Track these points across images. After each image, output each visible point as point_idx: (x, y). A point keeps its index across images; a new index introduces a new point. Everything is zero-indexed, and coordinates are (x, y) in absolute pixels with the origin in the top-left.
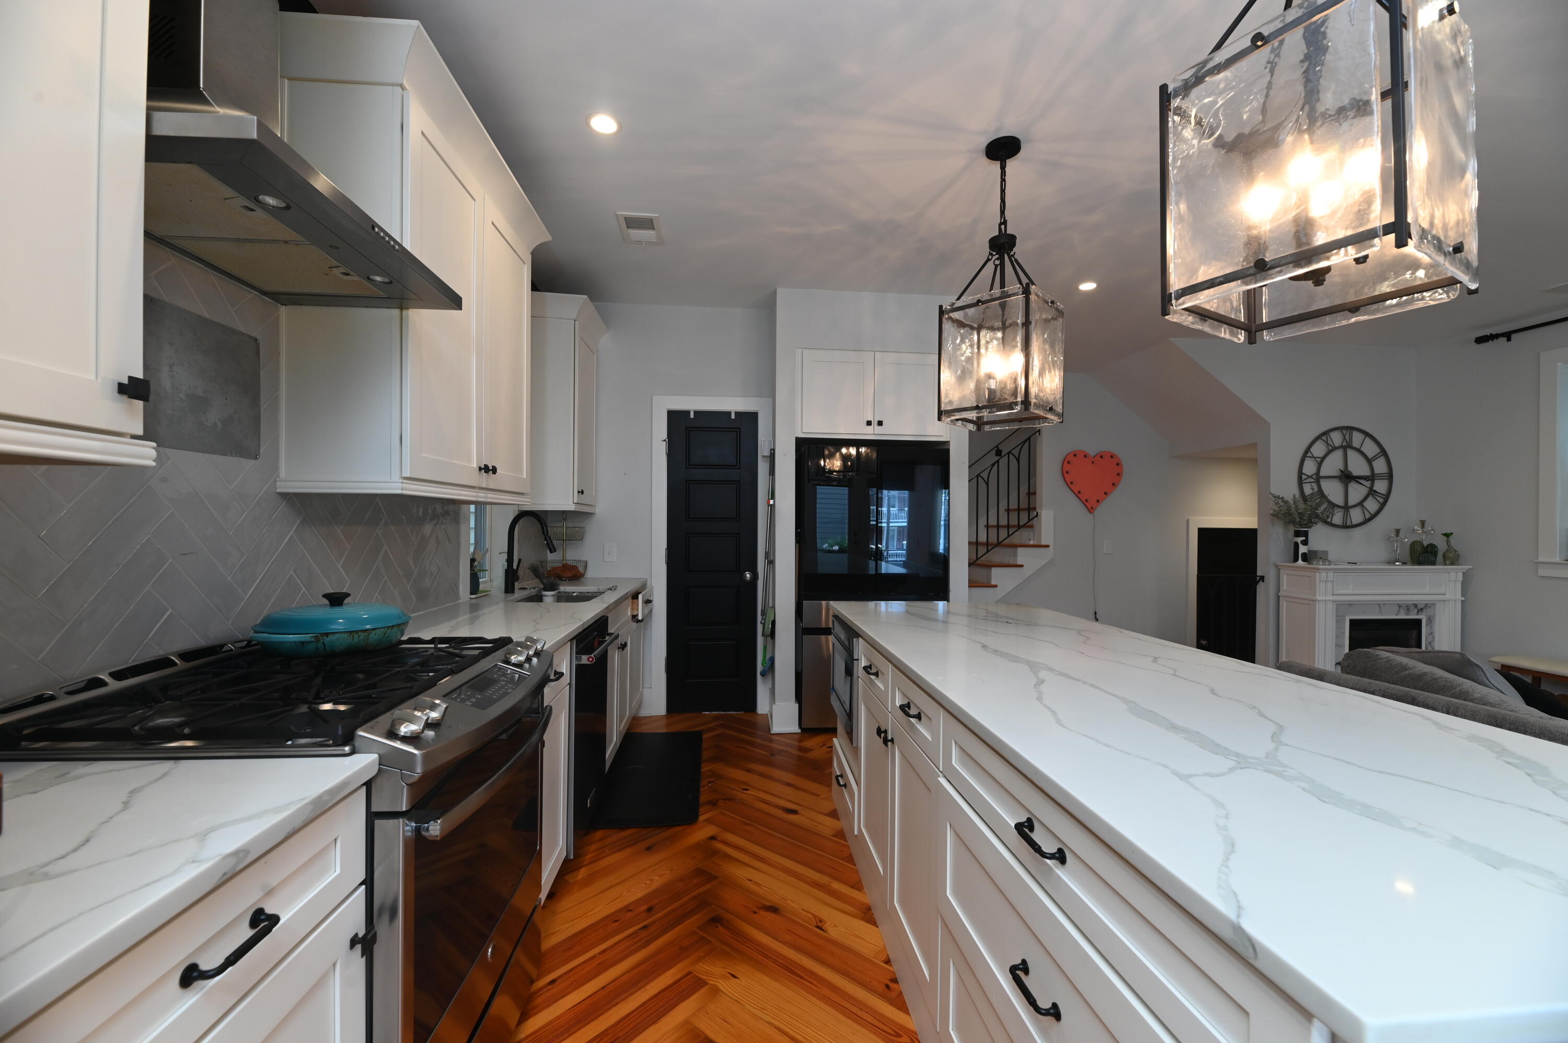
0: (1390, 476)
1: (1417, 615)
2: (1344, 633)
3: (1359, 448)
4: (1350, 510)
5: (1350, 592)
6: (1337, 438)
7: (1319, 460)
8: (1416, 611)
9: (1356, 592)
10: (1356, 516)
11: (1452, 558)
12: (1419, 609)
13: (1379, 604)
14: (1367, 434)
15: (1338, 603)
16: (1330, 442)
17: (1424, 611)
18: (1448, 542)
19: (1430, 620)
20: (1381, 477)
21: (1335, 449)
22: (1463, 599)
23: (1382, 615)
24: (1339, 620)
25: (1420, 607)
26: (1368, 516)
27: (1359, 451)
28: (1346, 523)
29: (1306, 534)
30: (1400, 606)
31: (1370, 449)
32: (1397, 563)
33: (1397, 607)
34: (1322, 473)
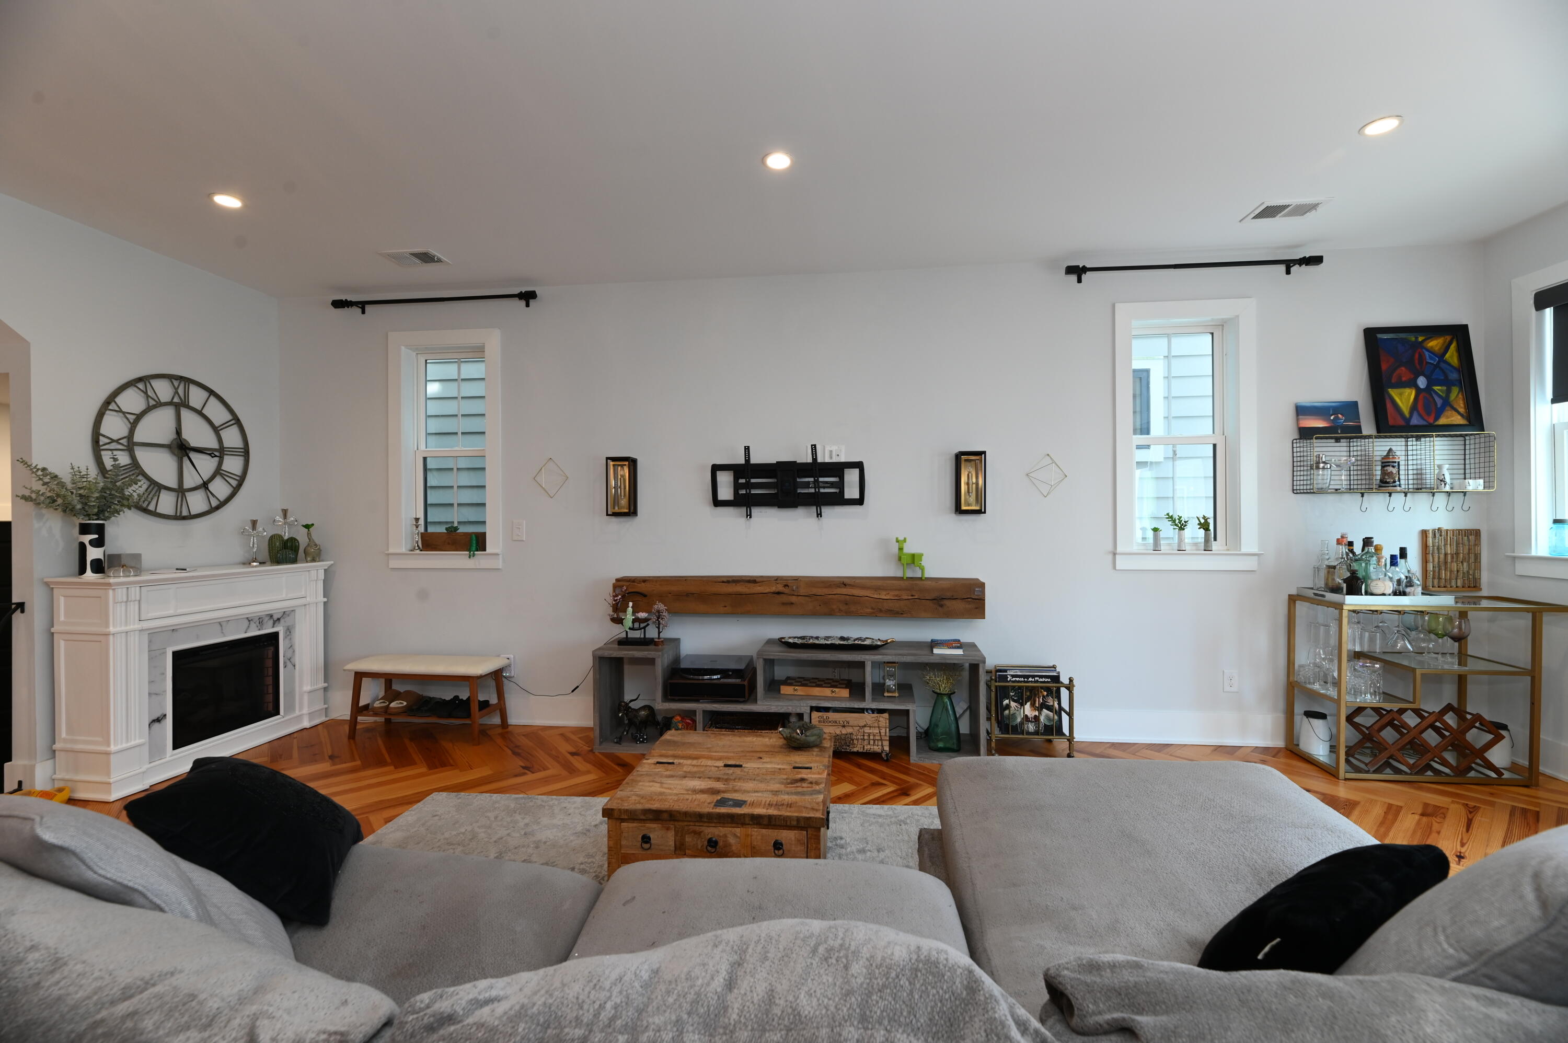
0: (245, 452)
1: (273, 627)
2: (163, 674)
3: (199, 409)
4: (187, 494)
5: (171, 612)
6: (163, 390)
7: (132, 418)
8: (271, 622)
9: (180, 611)
10: (197, 502)
11: (314, 554)
12: (275, 619)
13: (220, 623)
14: (211, 392)
15: (150, 632)
16: (150, 393)
17: (282, 620)
18: (309, 534)
19: (289, 631)
20: (233, 452)
21: (159, 404)
22: (325, 600)
23: (225, 636)
24: (154, 658)
25: (275, 617)
26: (214, 503)
27: (200, 413)
28: (181, 512)
29: (100, 530)
30: (249, 620)
31: (217, 413)
32: (255, 564)
33: (246, 622)
34: (137, 438)
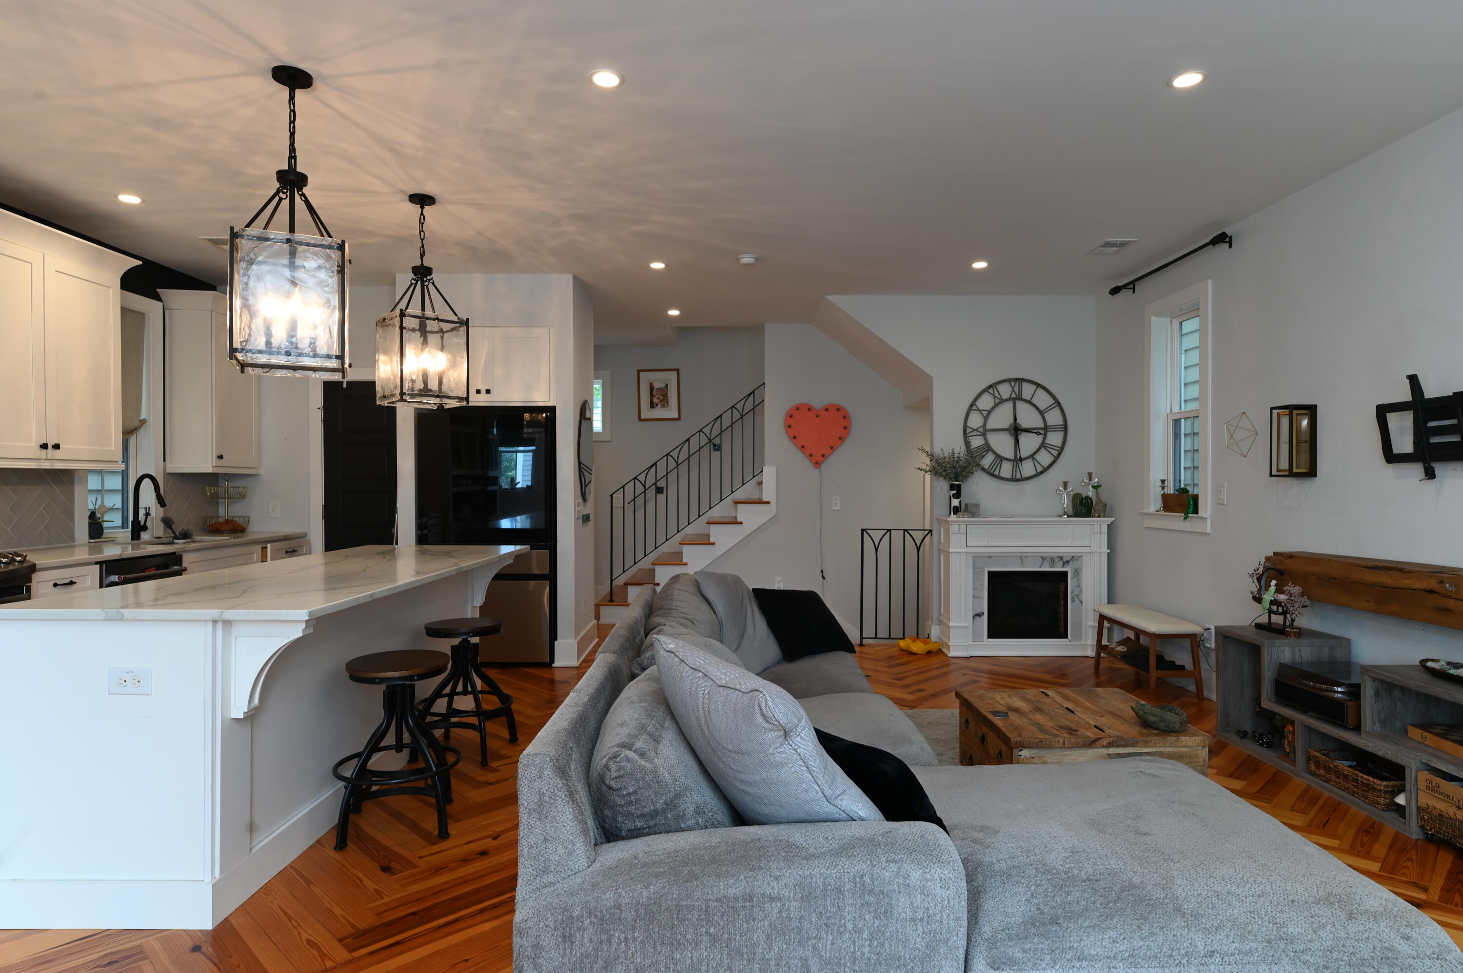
0: (1065, 428)
1: (1063, 567)
2: (983, 585)
3: (1029, 399)
4: (1021, 463)
5: (984, 544)
6: (1005, 391)
7: (985, 413)
8: (1061, 563)
9: (990, 544)
10: (1028, 468)
11: (1103, 513)
12: (1065, 561)
13: (1021, 557)
14: (1038, 385)
15: (974, 555)
16: (996, 394)
17: (1071, 563)
18: (1097, 494)
19: (1077, 572)
20: (1055, 428)
21: (1003, 401)
22: (1109, 551)
23: (1024, 567)
24: (976, 570)
25: (1065, 559)
26: (1040, 469)
27: (1030, 402)
28: (1016, 476)
29: (959, 487)
30: (1043, 558)
31: (1043, 400)
32: (1066, 516)
33: (1041, 560)
34: (988, 427)
